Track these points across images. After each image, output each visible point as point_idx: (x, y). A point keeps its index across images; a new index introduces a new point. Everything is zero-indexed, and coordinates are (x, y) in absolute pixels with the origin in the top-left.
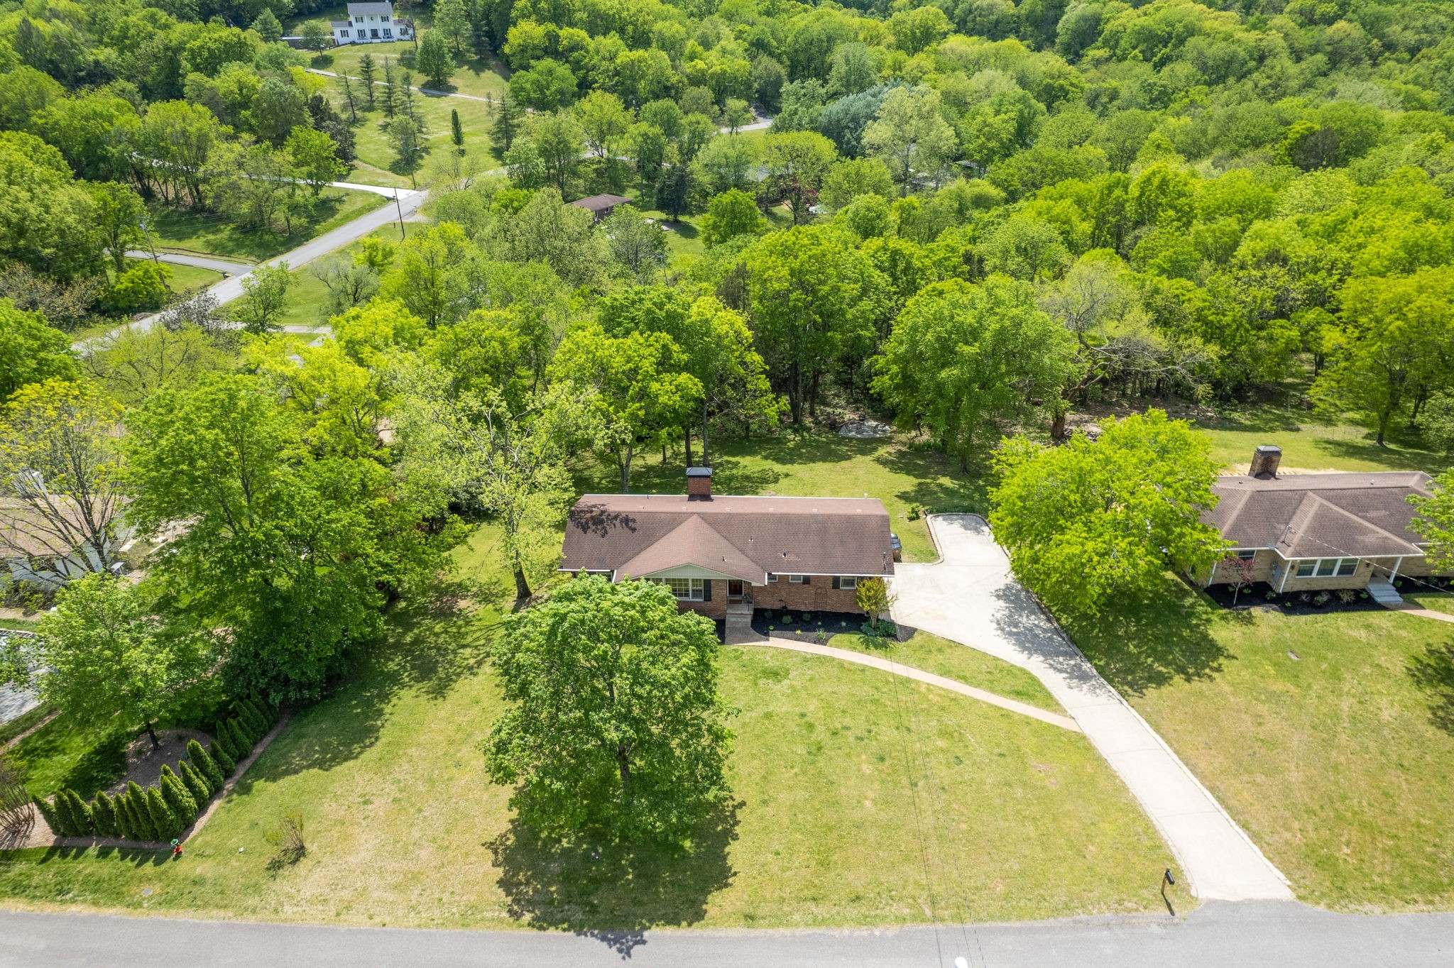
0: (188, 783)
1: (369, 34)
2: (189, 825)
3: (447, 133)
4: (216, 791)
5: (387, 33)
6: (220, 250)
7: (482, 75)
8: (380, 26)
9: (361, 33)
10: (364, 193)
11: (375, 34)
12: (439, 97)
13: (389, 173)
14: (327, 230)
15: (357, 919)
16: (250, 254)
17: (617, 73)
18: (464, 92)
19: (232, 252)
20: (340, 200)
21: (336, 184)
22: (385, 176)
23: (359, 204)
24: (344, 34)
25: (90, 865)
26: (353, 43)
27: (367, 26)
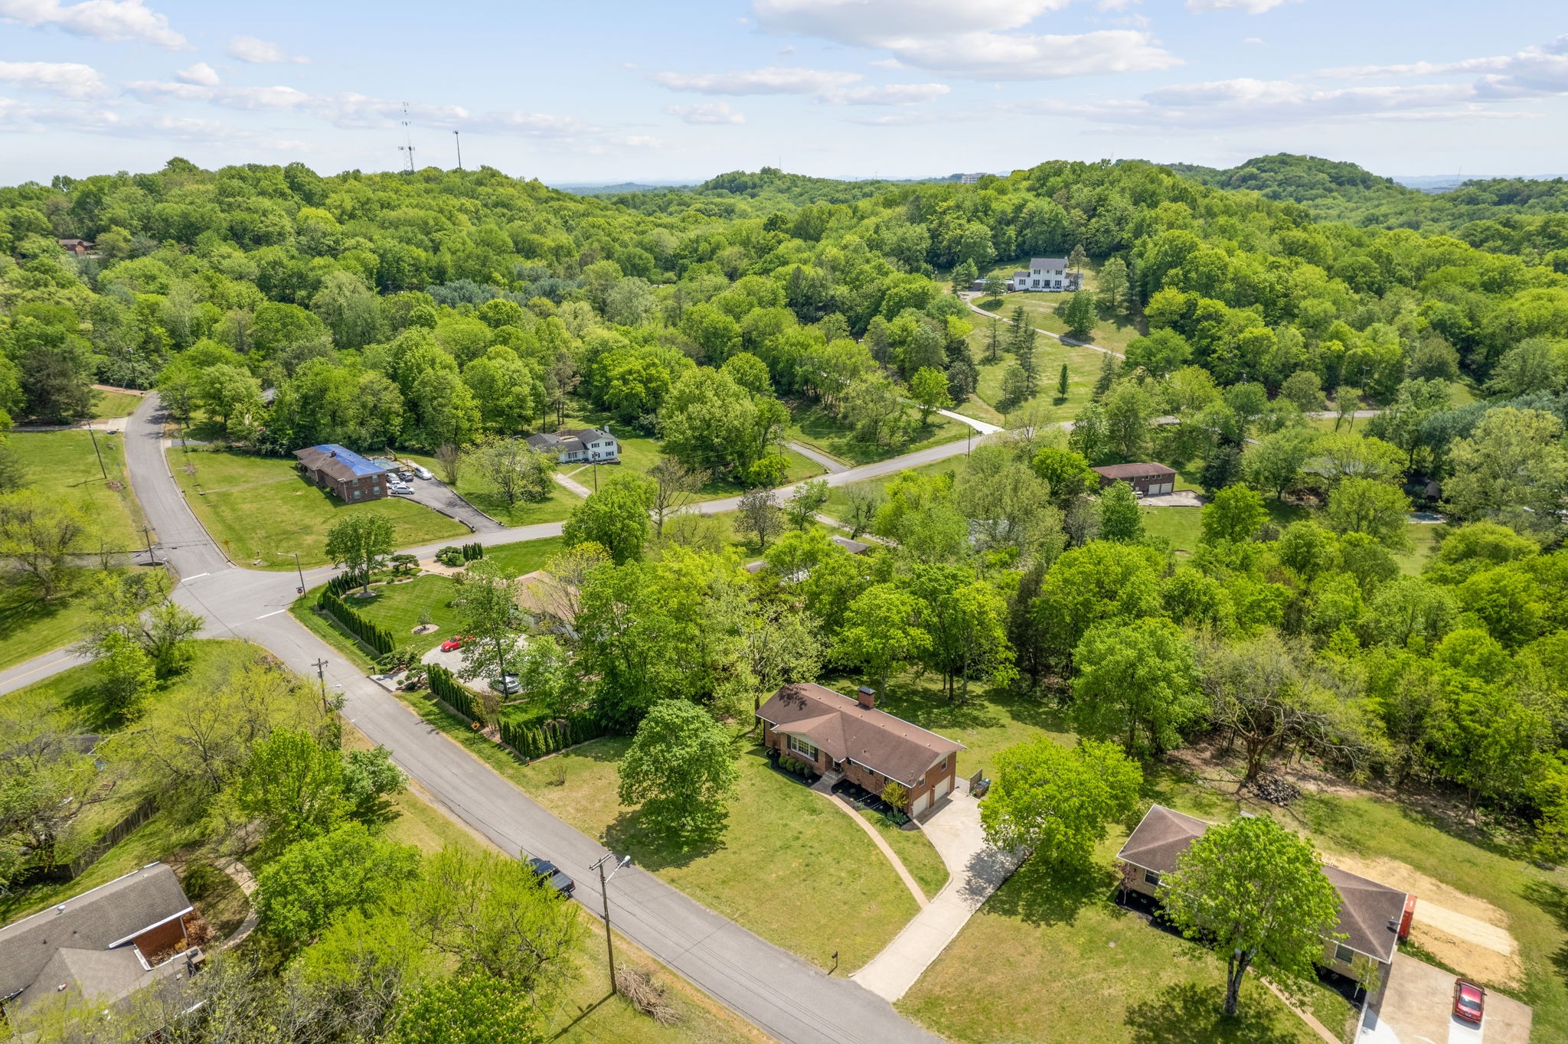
0: (546, 739)
1: (1042, 284)
2: (538, 757)
3: (1056, 381)
4: (557, 750)
5: (1058, 283)
6: (836, 451)
7: (1123, 330)
8: (1053, 278)
9: (1036, 283)
10: (962, 424)
11: (1047, 284)
12: (1072, 346)
13: (992, 410)
14: (917, 450)
15: (555, 813)
16: (853, 458)
17: (1239, 348)
18: (1099, 344)
19: (842, 454)
20: (940, 427)
21: (944, 412)
22: (987, 411)
23: (954, 431)
24: (1022, 282)
25: (502, 756)
26: (1026, 291)
27: (1042, 277)
